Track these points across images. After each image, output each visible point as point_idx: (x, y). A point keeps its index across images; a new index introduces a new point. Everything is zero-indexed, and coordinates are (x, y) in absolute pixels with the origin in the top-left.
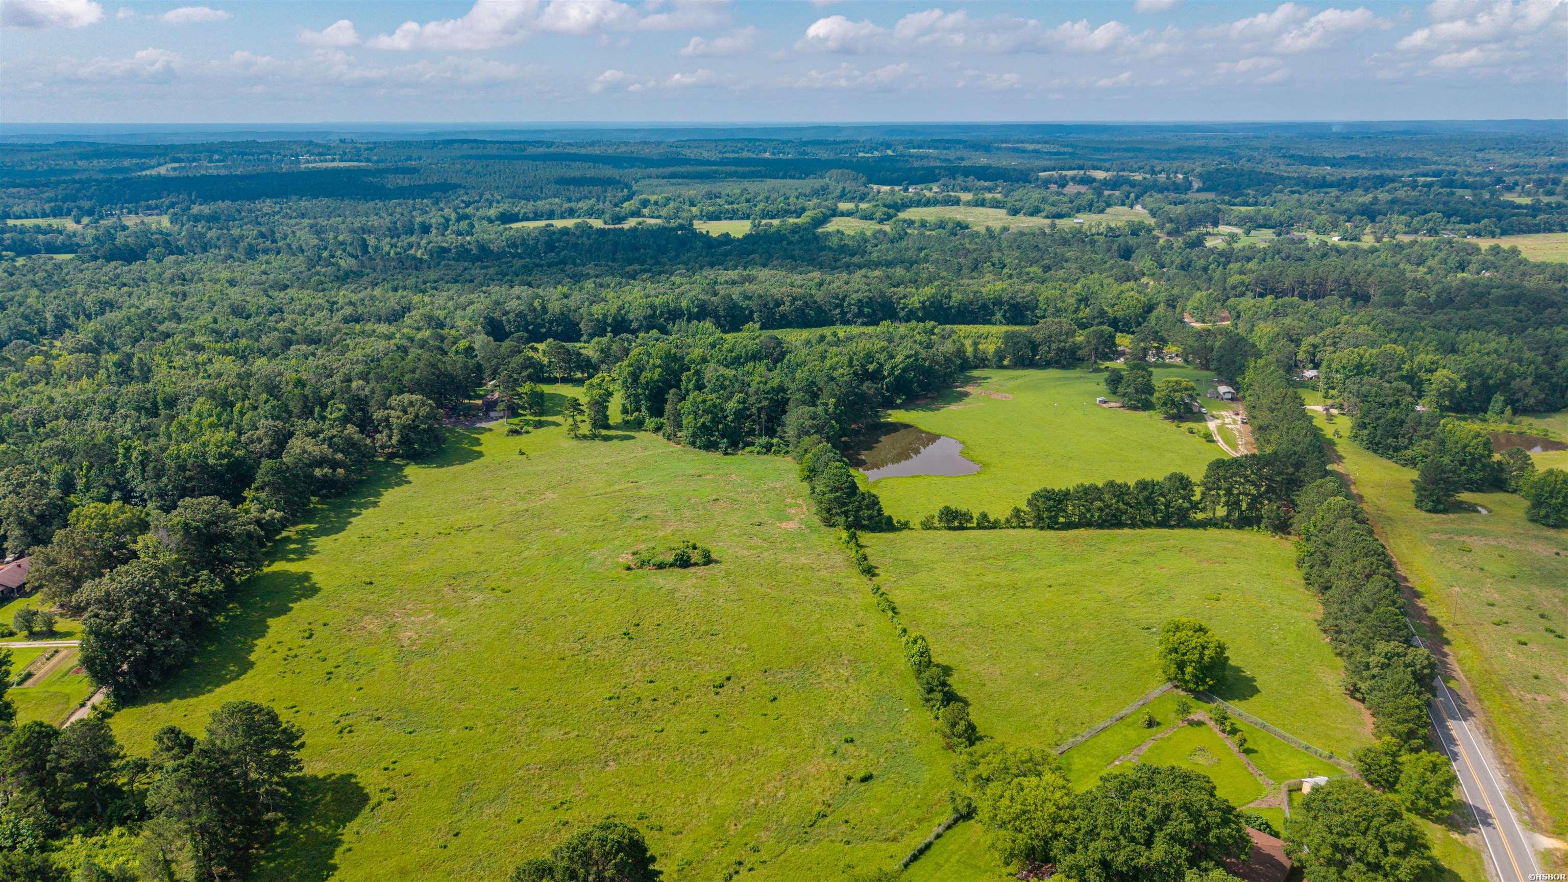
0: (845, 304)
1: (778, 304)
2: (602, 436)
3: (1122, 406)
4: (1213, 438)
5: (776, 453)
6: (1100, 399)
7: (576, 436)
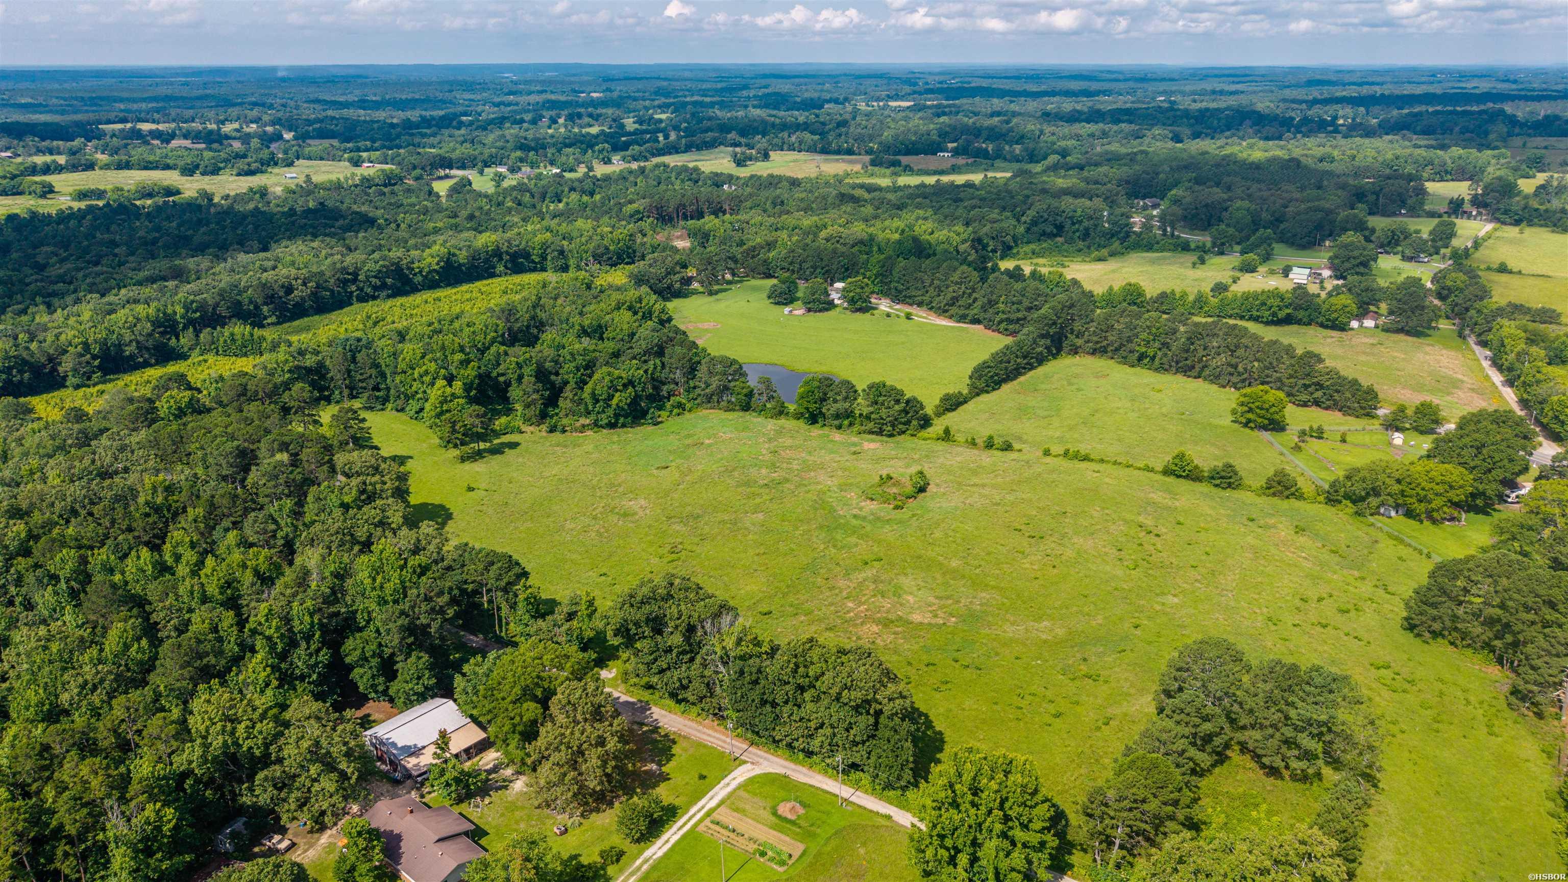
0: (361, 277)
1: (289, 290)
2: (485, 450)
3: (809, 310)
4: (908, 317)
5: (690, 411)
6: (787, 310)
7: (463, 459)
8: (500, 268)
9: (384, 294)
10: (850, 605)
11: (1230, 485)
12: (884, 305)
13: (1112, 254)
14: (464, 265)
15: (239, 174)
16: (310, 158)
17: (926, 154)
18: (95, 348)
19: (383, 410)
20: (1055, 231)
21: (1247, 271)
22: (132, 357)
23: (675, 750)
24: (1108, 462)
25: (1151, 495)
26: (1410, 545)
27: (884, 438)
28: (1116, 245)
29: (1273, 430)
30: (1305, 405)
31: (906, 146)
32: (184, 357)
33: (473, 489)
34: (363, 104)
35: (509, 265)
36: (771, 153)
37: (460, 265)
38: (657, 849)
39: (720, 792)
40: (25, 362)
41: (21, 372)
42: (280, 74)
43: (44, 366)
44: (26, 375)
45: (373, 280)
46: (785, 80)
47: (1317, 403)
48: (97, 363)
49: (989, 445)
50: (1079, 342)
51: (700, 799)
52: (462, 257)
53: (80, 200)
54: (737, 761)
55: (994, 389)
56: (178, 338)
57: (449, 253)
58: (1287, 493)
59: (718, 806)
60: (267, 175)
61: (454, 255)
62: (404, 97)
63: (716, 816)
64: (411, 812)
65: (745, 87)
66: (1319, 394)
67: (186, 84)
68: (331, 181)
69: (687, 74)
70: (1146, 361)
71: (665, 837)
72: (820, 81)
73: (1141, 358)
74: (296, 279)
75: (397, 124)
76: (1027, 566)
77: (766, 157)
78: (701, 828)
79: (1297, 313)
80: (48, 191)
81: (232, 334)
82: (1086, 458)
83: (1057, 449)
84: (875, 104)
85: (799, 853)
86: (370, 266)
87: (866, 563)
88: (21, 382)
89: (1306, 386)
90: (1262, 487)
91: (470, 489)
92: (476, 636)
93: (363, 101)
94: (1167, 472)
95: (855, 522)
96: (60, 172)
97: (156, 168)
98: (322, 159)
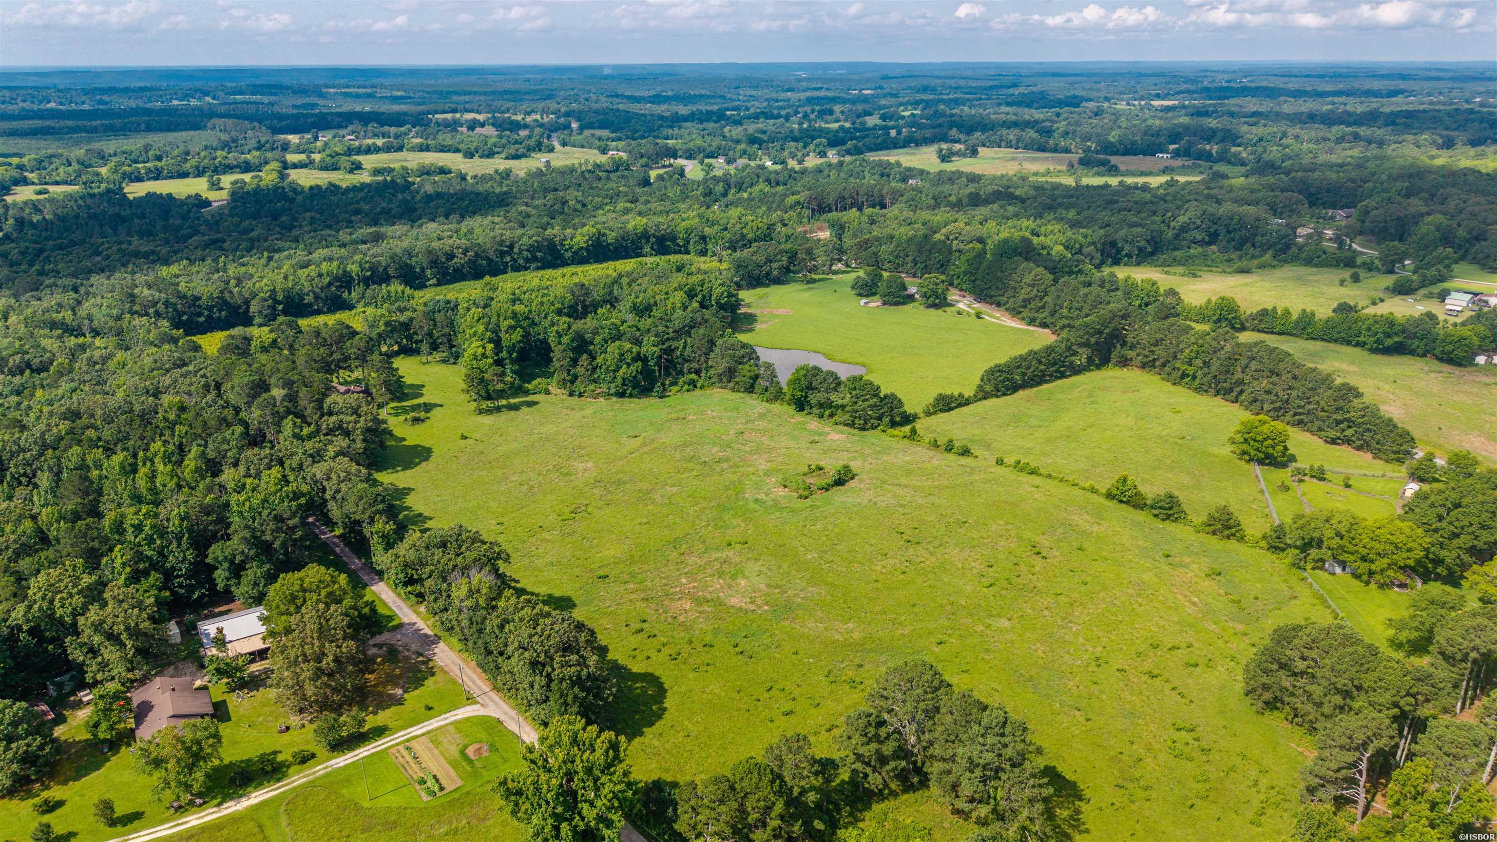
0: (516, 250)
1: (451, 256)
2: (503, 406)
3: (885, 304)
4: (978, 316)
5: (702, 387)
6: (863, 301)
7: (481, 412)
8: (647, 249)
9: (533, 266)
10: (684, 581)
11: (1168, 517)
12: (964, 303)
13: (1262, 267)
14: (611, 244)
15: (507, 158)
16: (574, 146)
17: (1144, 155)
18: (280, 297)
19: (454, 363)
20: (1207, 239)
21: (1400, 293)
22: (310, 305)
23: (429, 682)
24: (1055, 478)
25: (1075, 517)
26: (1329, 607)
27: (856, 431)
28: (1268, 256)
29: (1269, 464)
30: (1333, 442)
31: (1126, 146)
32: (351, 307)
33: (466, 438)
34: (656, 99)
35: (655, 247)
36: (980, 149)
37: (609, 244)
38: (342, 760)
39: (434, 724)
40: (225, 302)
41: (220, 310)
42: (607, 72)
43: (240, 307)
44: (224, 313)
45: (525, 253)
46: (1057, 79)
47: (1348, 441)
48: (280, 307)
49: (949, 448)
50: (1131, 354)
51: (412, 726)
52: (611, 237)
53: (375, 175)
54: (470, 699)
55: (1005, 394)
56: (350, 293)
57: (599, 233)
58: (1226, 532)
59: (423, 735)
60: (528, 160)
61: (604, 235)
62: (692, 93)
63: (414, 744)
64: (173, 690)
65: (1015, 85)
66: (1349, 432)
67: (528, 80)
68: (566, 166)
69: (969, 73)
70: (1186, 380)
71: (356, 752)
72: (1096, 79)
73: (1184, 375)
74: (458, 248)
75: (667, 118)
76: (878, 568)
77: (974, 153)
78: (393, 750)
79: (1410, 342)
80: (357, 167)
81: (389, 292)
82: (1033, 472)
83: (1010, 460)
84: (1136, 103)
85: (452, 788)
86: (525, 240)
87: (729, 545)
88: (219, 318)
89: (1338, 422)
90: (1203, 523)
91: (464, 437)
92: (360, 559)
93: (658, 96)
94: (1110, 496)
95: (752, 506)
96: (377, 152)
97: (449, 151)
98: (583, 147)
